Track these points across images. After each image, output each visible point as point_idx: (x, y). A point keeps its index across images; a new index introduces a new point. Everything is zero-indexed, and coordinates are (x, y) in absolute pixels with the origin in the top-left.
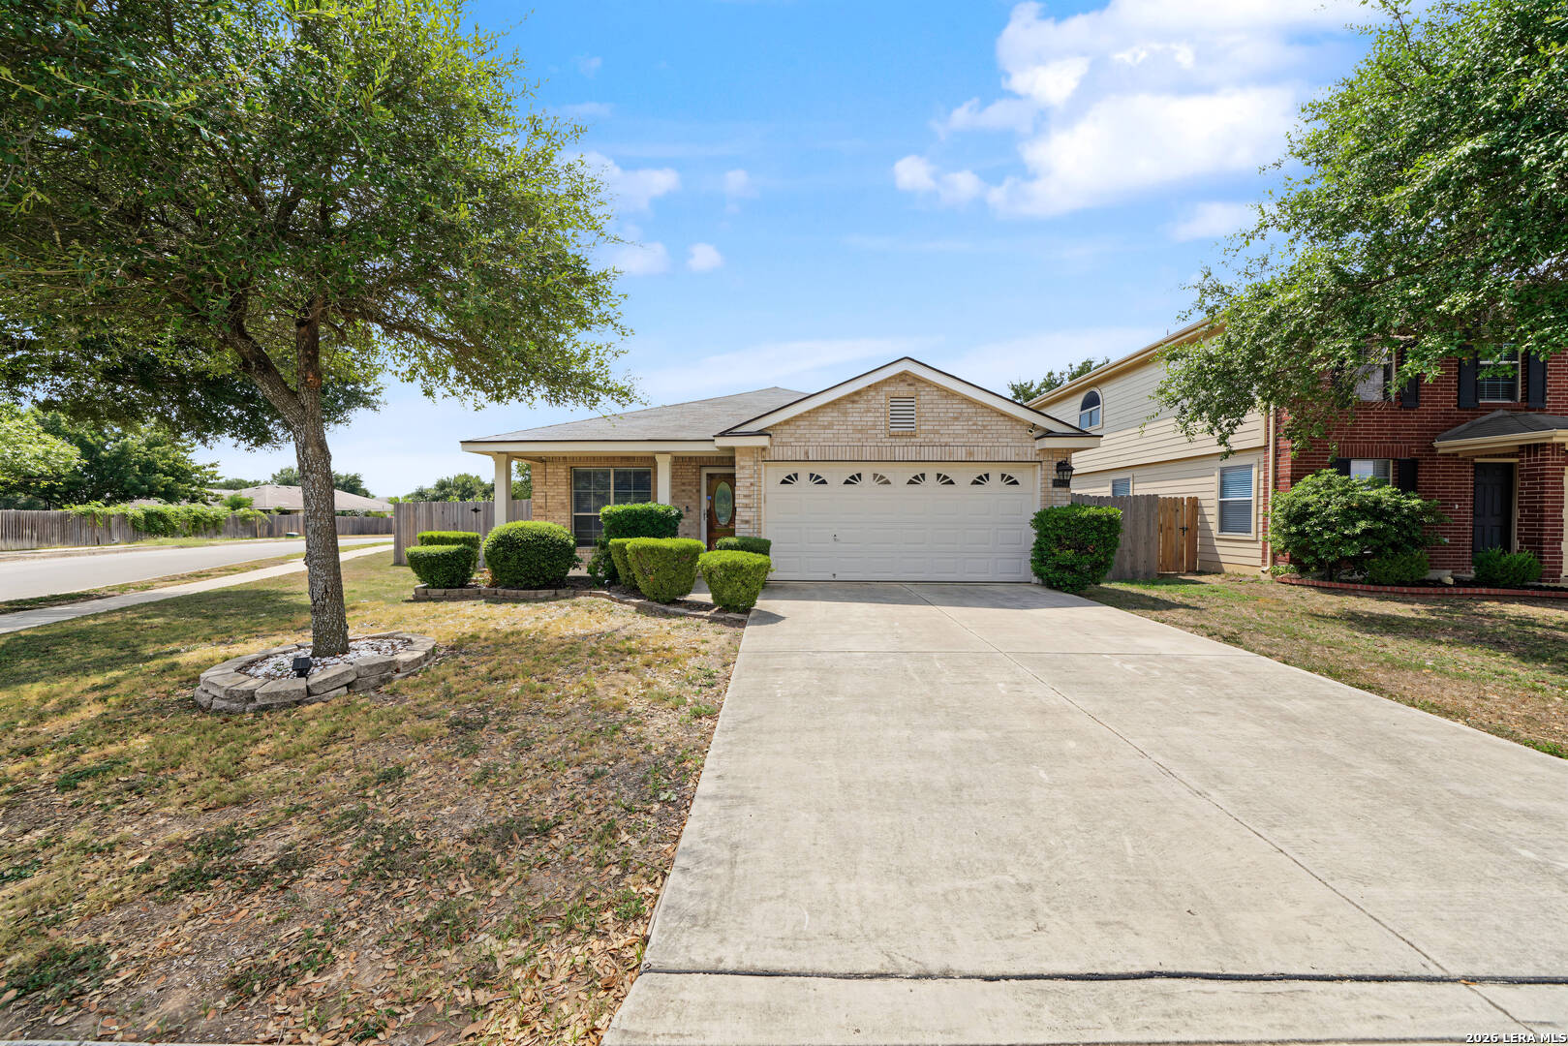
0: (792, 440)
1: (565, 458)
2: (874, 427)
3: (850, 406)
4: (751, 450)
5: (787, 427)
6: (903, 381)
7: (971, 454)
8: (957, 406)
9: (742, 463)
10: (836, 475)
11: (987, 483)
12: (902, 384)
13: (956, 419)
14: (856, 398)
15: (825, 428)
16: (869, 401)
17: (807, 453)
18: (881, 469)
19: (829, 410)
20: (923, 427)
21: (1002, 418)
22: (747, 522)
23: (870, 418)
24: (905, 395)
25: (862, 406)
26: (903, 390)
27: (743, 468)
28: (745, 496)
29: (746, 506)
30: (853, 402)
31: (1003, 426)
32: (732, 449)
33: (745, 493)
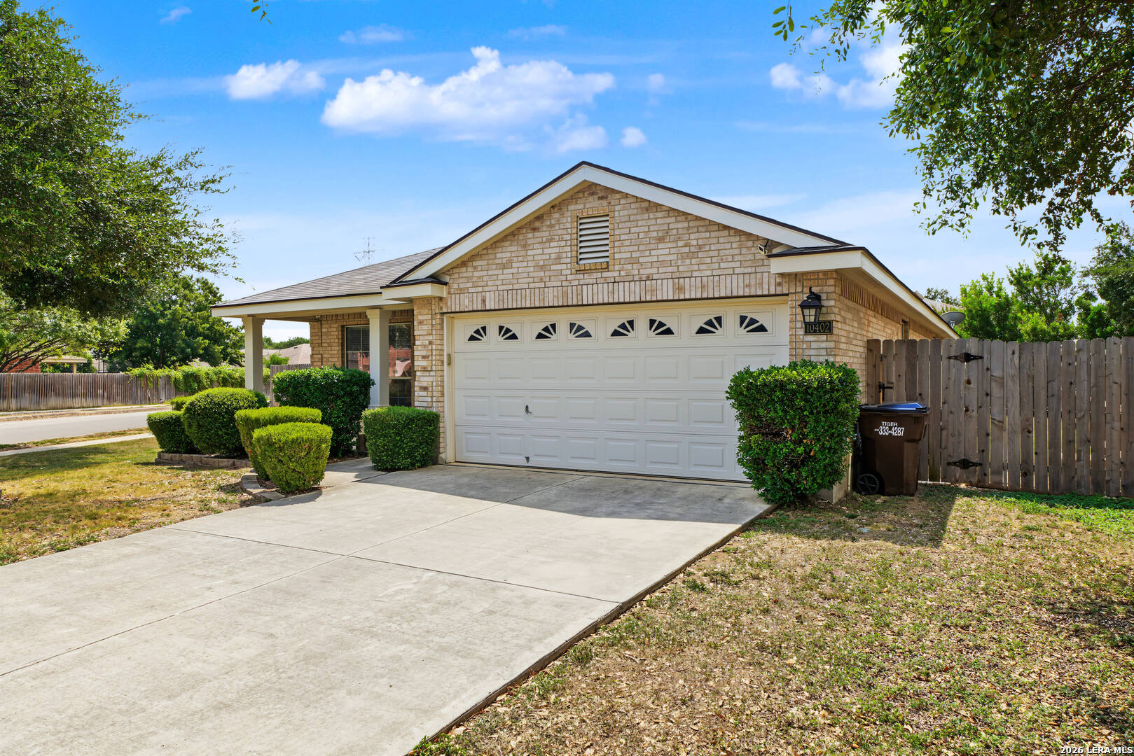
0: (470, 285)
1: (337, 315)
2: (558, 260)
3: (530, 235)
4: (427, 300)
5: (464, 269)
6: (593, 194)
7: (681, 289)
8: (663, 221)
9: (420, 318)
10: (527, 327)
11: (719, 331)
12: (591, 199)
13: (661, 239)
14: (537, 224)
15: (504, 267)
16: (552, 226)
17: (484, 301)
18: (579, 317)
19: (507, 243)
20: (617, 256)
21: (726, 233)
22: (425, 389)
23: (553, 249)
24: (596, 213)
25: (544, 233)
26: (592, 205)
27: (421, 323)
28: (424, 357)
29: (424, 369)
30: (535, 230)
31: (727, 245)
32: (410, 300)
33: (424, 353)
